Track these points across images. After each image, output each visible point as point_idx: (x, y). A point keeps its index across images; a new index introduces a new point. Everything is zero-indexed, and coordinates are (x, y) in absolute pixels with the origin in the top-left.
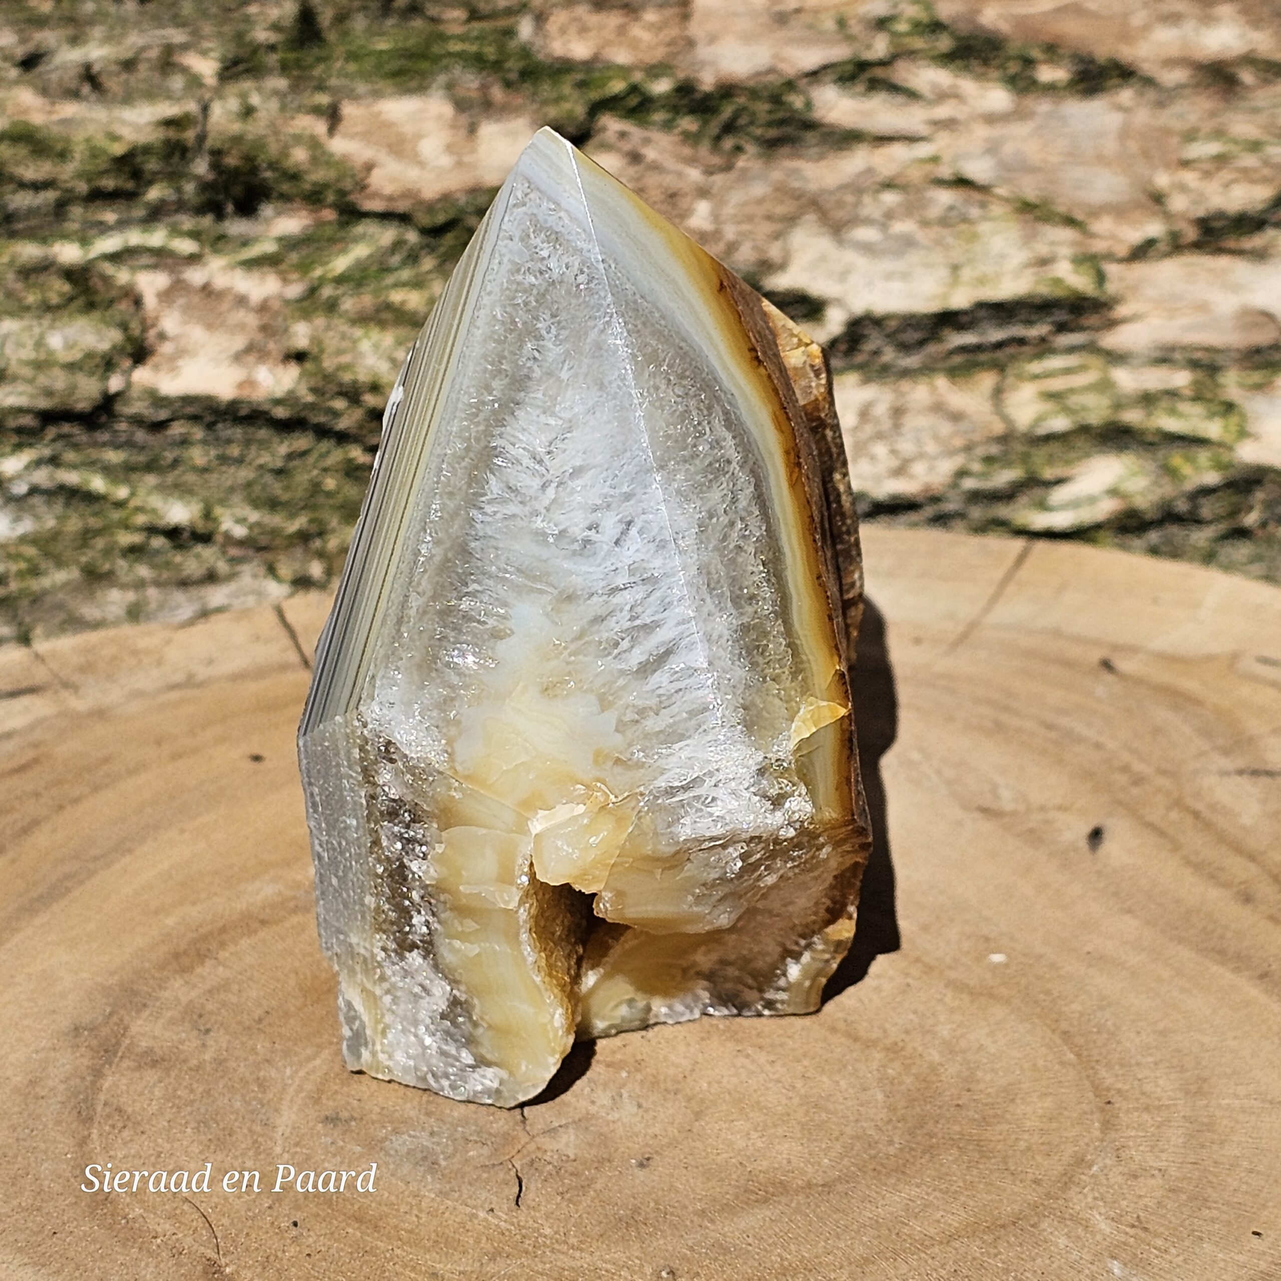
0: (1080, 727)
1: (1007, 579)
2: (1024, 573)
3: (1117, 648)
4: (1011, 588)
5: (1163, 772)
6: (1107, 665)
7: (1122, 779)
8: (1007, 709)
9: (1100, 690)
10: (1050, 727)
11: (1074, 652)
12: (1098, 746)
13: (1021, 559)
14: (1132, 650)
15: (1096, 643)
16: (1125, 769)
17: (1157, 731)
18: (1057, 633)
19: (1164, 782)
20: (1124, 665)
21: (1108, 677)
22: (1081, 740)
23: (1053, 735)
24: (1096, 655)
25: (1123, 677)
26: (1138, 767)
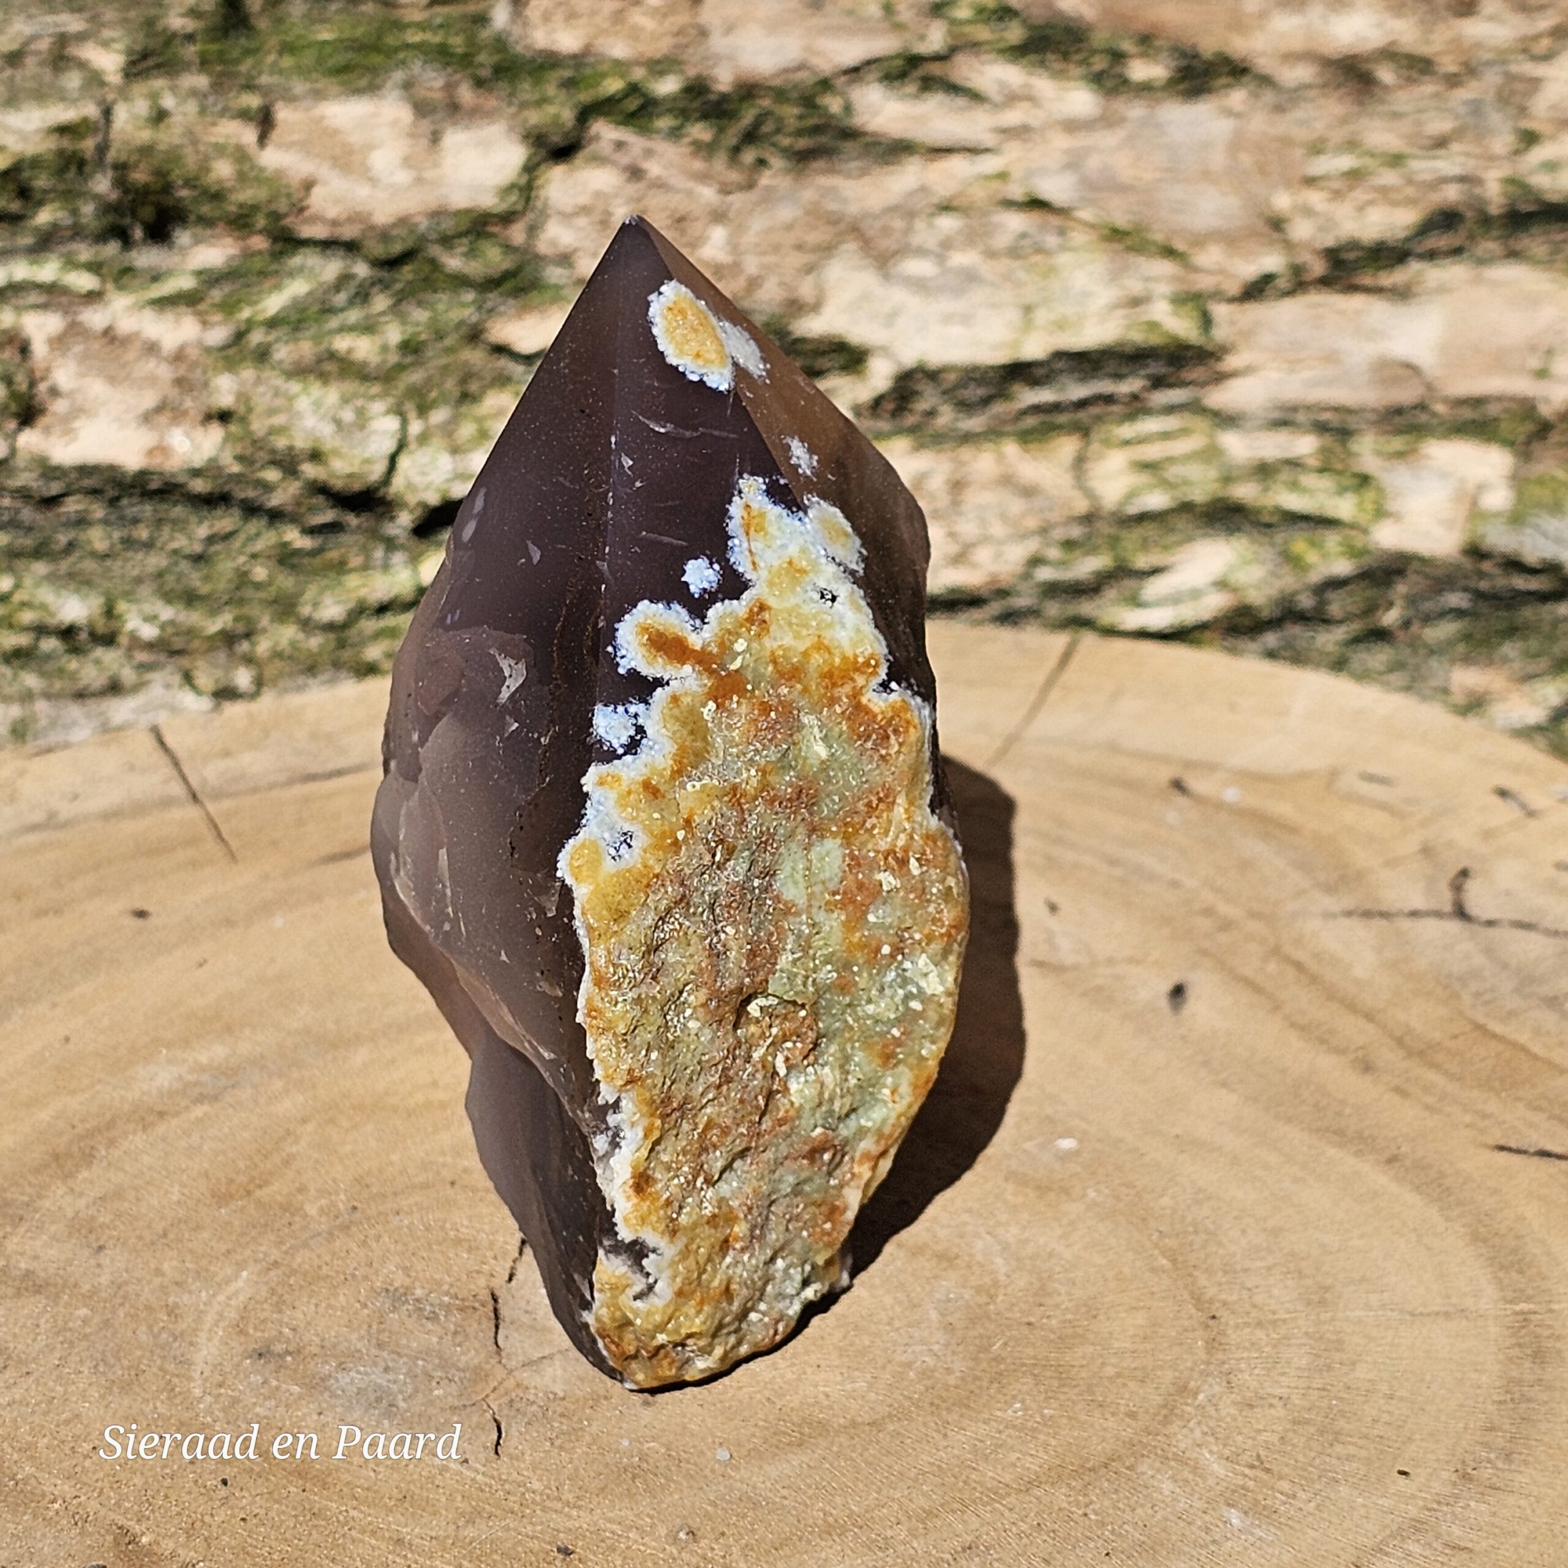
0: (1150, 862)
1: (1050, 683)
2: (1070, 675)
3: (1189, 765)
4: (1055, 694)
5: (1253, 915)
6: (1178, 785)
7: (1204, 924)
8: (1058, 841)
9: (1172, 817)
10: (1113, 862)
11: (1138, 770)
12: (1175, 884)
13: (1066, 657)
14: (1211, 767)
15: (1164, 759)
16: (1208, 912)
17: (1245, 865)
18: (1114, 748)
19: (1255, 927)
20: (1198, 784)
21: (1181, 801)
22: (1152, 877)
23: (1118, 872)
24: (1166, 774)
25: (1200, 800)
26: (1225, 909)
